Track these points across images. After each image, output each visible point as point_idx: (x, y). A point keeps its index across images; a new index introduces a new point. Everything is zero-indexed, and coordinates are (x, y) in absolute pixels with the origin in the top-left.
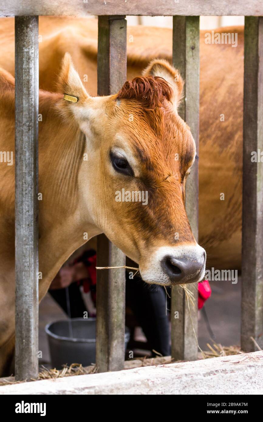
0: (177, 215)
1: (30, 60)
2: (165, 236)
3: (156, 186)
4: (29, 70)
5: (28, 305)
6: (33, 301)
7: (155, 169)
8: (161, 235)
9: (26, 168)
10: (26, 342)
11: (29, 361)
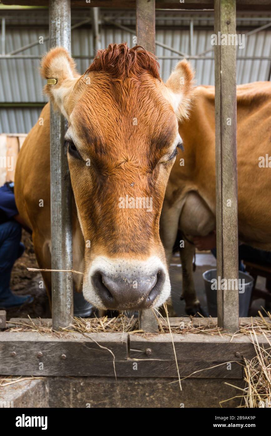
0: (124, 214)
1: (57, 31)
2: (106, 241)
3: (107, 173)
4: (56, 39)
5: (57, 258)
6: (61, 254)
7: (108, 152)
8: (102, 239)
9: (54, 130)
10: (56, 292)
11: (58, 311)
